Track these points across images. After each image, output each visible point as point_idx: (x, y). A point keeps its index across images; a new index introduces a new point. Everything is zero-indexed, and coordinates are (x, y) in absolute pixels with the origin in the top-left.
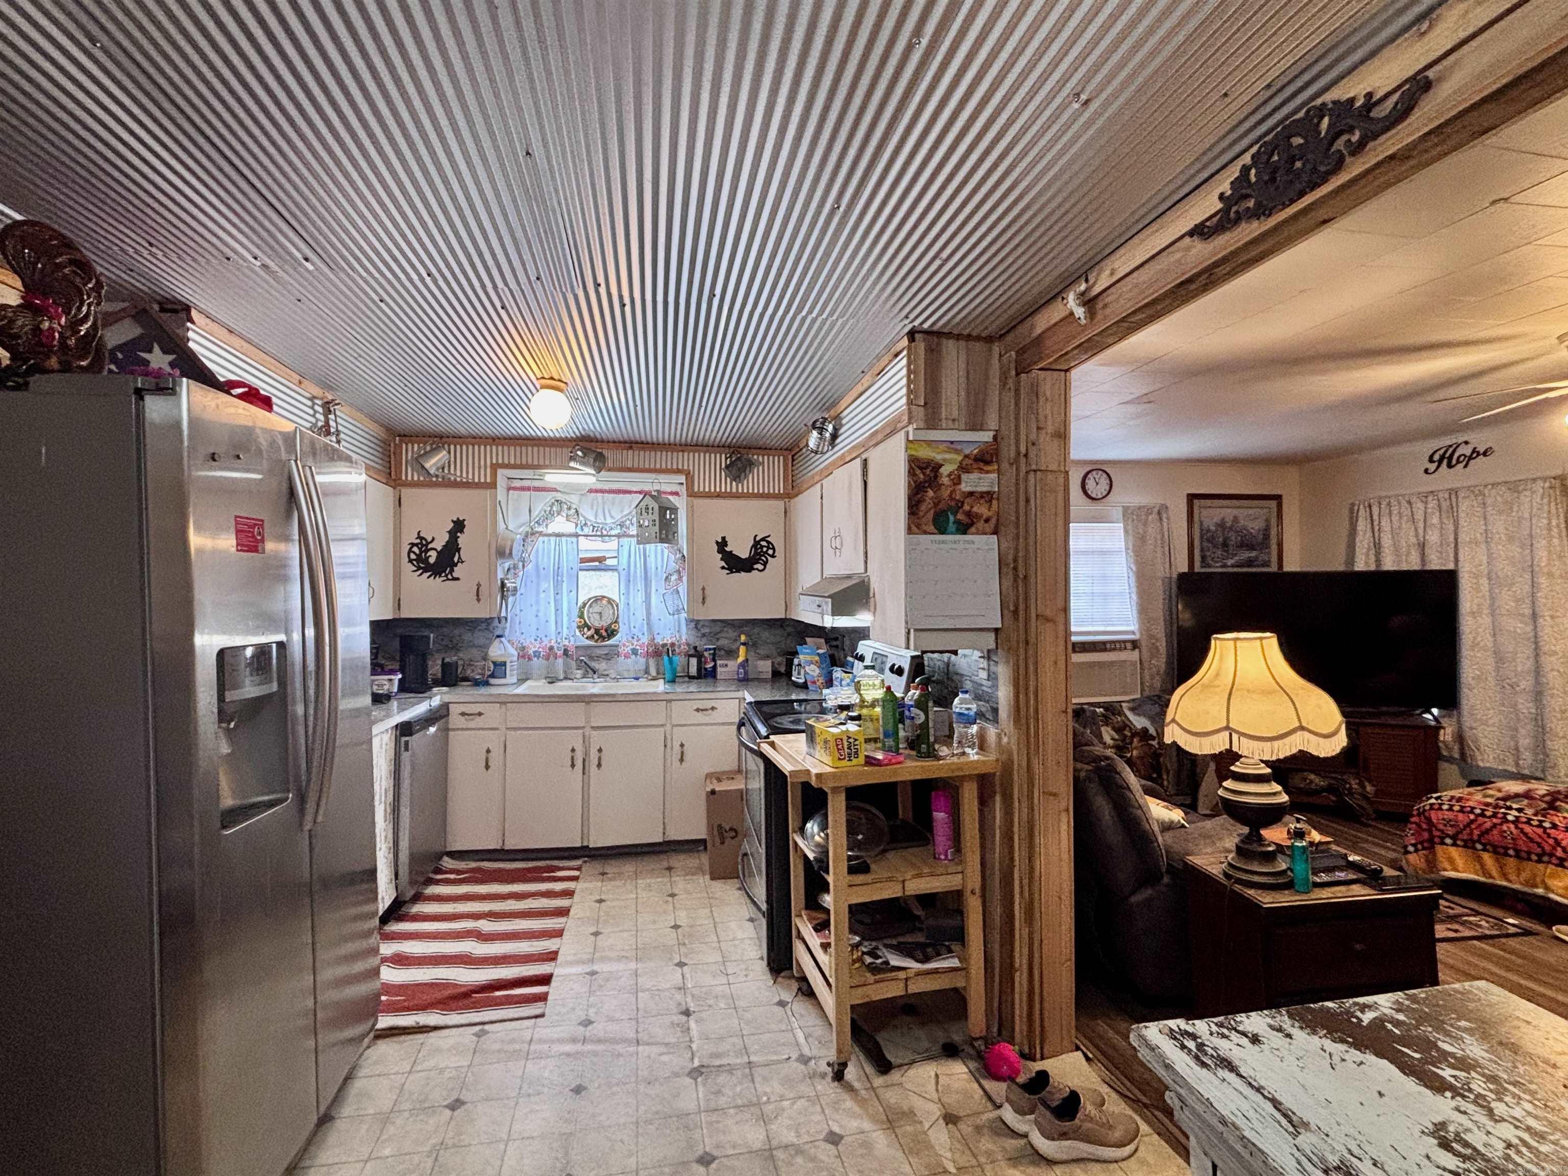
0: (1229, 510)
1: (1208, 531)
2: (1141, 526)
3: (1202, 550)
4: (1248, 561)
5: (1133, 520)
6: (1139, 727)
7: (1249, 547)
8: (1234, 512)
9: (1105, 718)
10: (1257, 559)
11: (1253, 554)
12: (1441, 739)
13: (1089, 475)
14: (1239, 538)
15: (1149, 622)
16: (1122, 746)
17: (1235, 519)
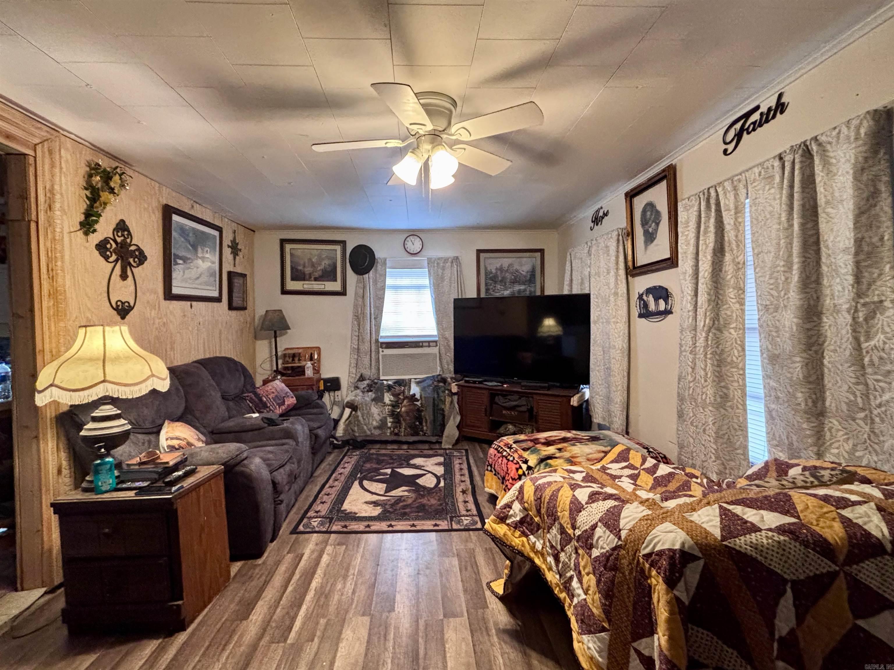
0: (506, 260)
1: (491, 273)
2: (440, 271)
3: (486, 285)
4: (519, 291)
5: (434, 266)
6: (411, 393)
7: (520, 283)
8: (510, 261)
9: (389, 388)
10: (525, 290)
11: (522, 287)
12: (572, 404)
13: (408, 239)
14: (513, 277)
15: (443, 329)
16: (395, 405)
17: (510, 265)
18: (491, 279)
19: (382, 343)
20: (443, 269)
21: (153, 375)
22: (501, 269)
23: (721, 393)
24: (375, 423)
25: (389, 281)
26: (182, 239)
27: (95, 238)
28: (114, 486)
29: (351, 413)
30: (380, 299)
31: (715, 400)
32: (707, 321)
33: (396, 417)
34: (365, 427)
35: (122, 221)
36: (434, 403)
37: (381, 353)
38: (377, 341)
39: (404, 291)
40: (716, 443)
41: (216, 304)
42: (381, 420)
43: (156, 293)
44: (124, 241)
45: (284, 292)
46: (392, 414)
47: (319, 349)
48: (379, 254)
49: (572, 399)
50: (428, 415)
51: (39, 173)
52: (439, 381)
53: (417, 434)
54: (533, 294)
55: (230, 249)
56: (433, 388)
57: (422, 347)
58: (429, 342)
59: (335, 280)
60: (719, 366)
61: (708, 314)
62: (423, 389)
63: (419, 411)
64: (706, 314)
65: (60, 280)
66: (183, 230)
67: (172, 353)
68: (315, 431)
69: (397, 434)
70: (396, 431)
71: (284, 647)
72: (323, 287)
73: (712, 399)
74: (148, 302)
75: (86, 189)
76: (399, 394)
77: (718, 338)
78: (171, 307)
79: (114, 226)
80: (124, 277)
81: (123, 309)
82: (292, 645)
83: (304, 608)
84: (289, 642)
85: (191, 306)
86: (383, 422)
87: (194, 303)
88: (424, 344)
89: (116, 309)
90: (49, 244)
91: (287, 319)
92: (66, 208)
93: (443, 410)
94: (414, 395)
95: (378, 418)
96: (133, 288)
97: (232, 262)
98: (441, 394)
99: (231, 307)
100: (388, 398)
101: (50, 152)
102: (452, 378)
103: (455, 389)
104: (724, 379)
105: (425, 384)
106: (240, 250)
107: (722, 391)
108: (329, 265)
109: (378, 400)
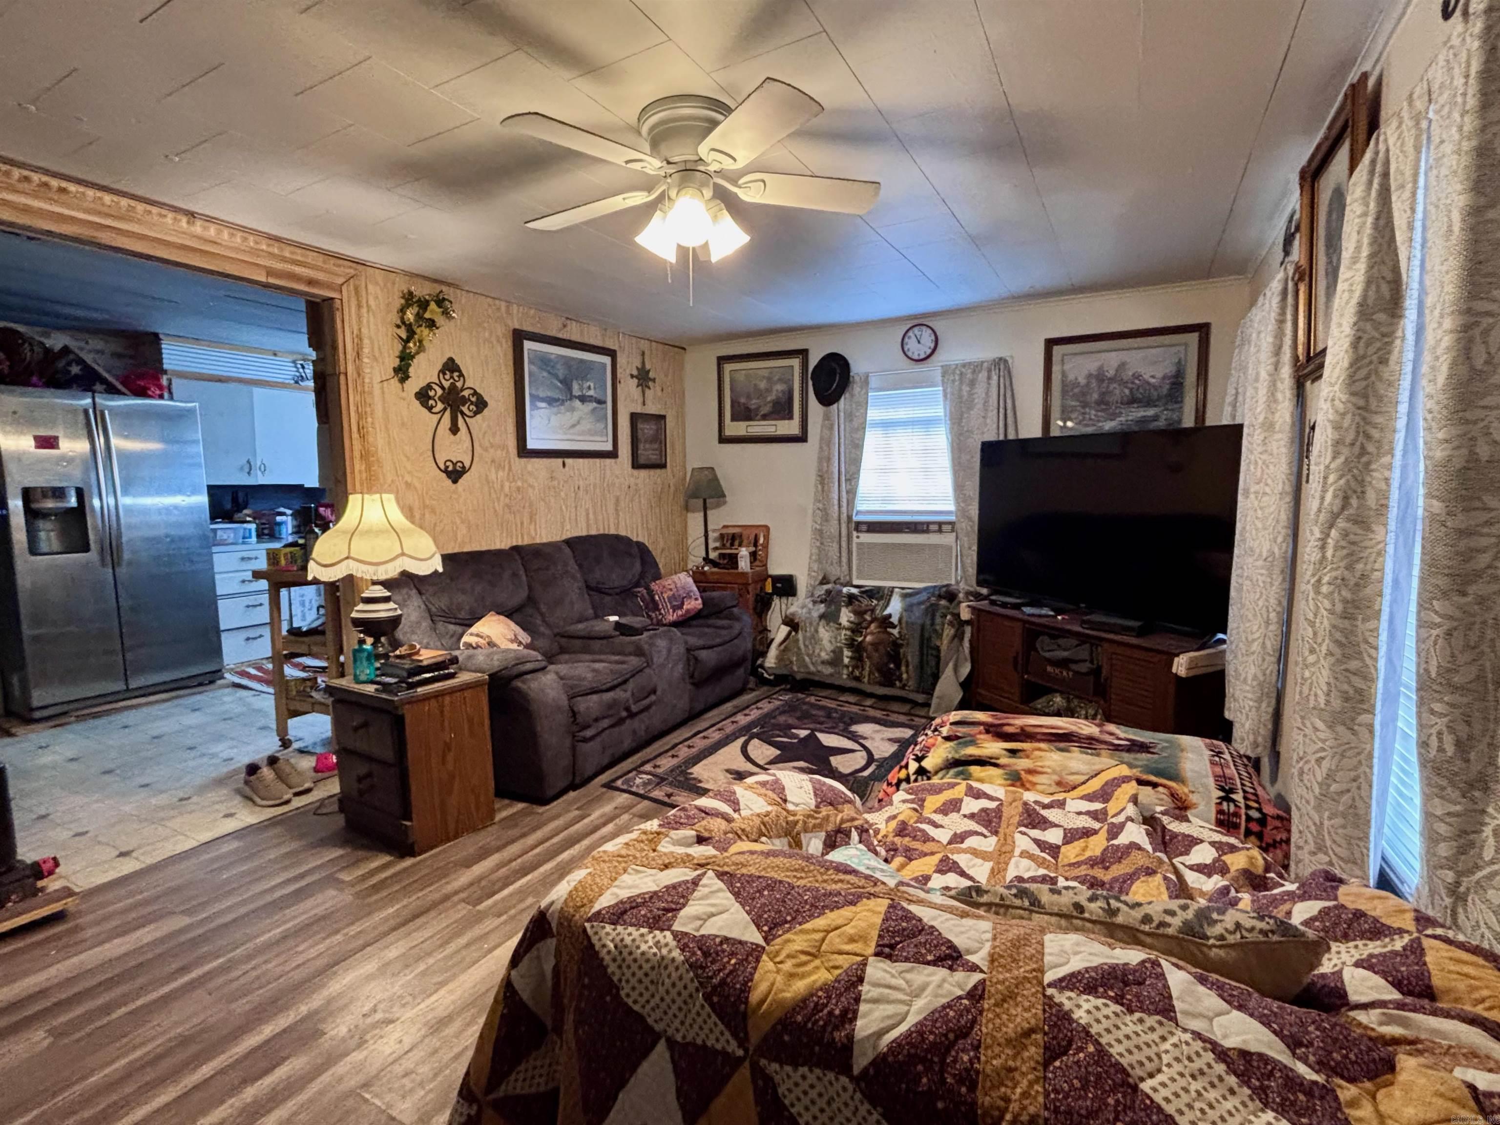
0: (1114, 354)
1: (1077, 384)
2: (965, 389)
3: (1064, 410)
4: (1143, 421)
5: (954, 381)
6: (886, 613)
7: (1148, 403)
8: (1123, 356)
9: (851, 598)
10: (1156, 418)
11: (1151, 412)
12: (1174, 670)
13: (910, 334)
14: (1127, 391)
15: (964, 501)
16: (857, 629)
17: (1122, 366)
18: (1075, 397)
19: (858, 524)
20: (972, 383)
21: (403, 554)
22: (1100, 377)
23: (1346, 687)
24: (824, 655)
25: (873, 414)
26: (545, 374)
27: (415, 384)
28: (372, 677)
29: (789, 634)
30: (857, 446)
31: (1328, 703)
32: (1329, 496)
33: (857, 649)
34: (807, 659)
35: (451, 360)
36: (922, 635)
37: (855, 540)
38: (849, 518)
39: (900, 430)
40: (1318, 808)
41: (608, 461)
42: (833, 651)
43: (504, 447)
44: (453, 386)
45: (723, 440)
46: (851, 644)
47: (767, 528)
48: (858, 367)
49: (1176, 660)
50: (911, 654)
51: (346, 318)
52: (940, 597)
53: (892, 685)
54: (1176, 426)
55: (635, 381)
56: (927, 609)
57: (927, 531)
58: (940, 524)
59: (790, 417)
60: (1346, 616)
61: (1332, 478)
62: (908, 609)
63: (896, 645)
64: (1325, 478)
65: (371, 439)
66: (544, 362)
67: (532, 527)
68: (696, 653)
69: (858, 679)
70: (857, 673)
71: (469, 911)
72: (773, 429)
73: (1322, 700)
74: (493, 461)
75: (398, 327)
76: (865, 612)
77: (1353, 543)
78: (529, 467)
79: (439, 366)
80: (454, 430)
81: (455, 471)
82: (479, 912)
83: (529, 877)
84: (479, 908)
85: (564, 465)
86: (837, 654)
87: (569, 461)
88: (932, 527)
89: (446, 471)
90: (358, 398)
91: (722, 482)
92: (377, 354)
93: (938, 649)
94: (890, 616)
95: (829, 647)
96: (468, 443)
97: (640, 400)
98: (938, 620)
99: (636, 465)
100: (846, 616)
101: (357, 289)
102: (968, 593)
103: (965, 615)
104: (1360, 653)
105: (915, 600)
106: (654, 380)
107: (1349, 683)
108: (783, 392)
109: (830, 617)
